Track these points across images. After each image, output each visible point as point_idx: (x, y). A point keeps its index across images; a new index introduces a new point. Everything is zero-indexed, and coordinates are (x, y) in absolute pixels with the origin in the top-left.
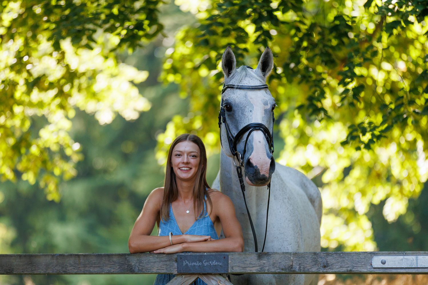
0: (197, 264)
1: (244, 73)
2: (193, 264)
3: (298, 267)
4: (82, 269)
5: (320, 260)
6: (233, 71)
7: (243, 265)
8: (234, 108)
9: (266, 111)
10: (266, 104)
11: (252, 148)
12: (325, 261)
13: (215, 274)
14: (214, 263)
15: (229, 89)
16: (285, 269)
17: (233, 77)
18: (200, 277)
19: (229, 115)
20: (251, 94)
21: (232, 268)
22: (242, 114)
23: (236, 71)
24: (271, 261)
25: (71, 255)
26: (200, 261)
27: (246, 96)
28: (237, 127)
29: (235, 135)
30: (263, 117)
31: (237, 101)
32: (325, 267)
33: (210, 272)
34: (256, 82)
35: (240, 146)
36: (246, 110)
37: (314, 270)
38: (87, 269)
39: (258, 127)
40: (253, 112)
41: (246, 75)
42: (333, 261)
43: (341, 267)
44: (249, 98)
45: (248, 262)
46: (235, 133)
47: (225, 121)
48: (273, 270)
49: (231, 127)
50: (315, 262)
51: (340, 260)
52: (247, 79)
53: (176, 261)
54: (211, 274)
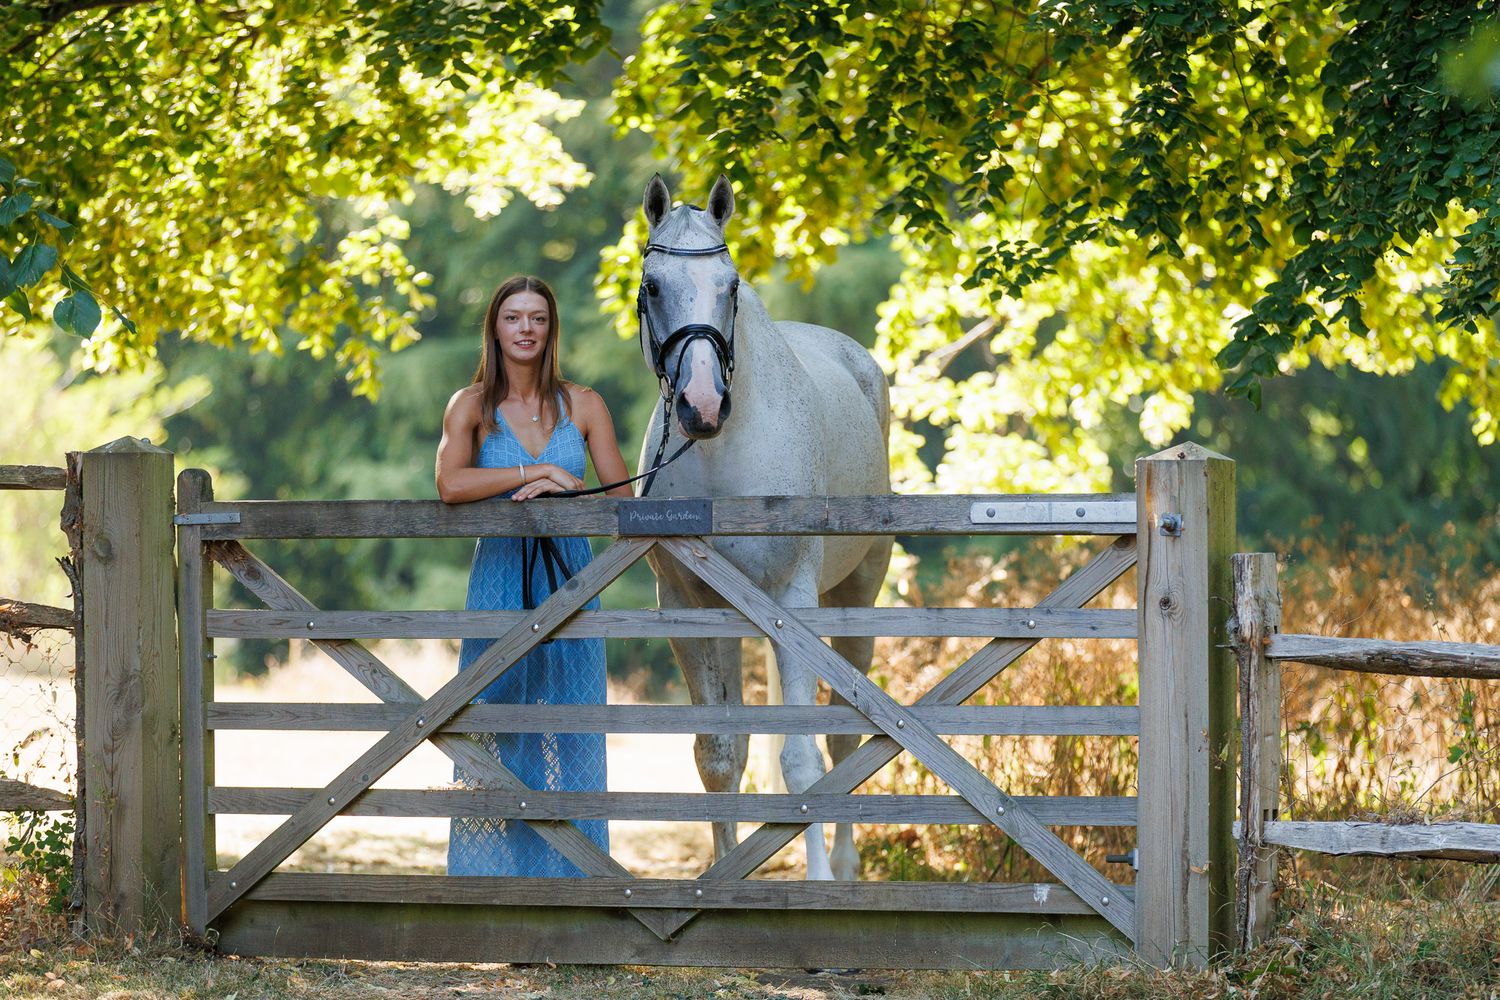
0: (655, 518)
1: (684, 222)
2: (648, 517)
3: (838, 522)
4: (444, 528)
5: (877, 509)
6: (665, 218)
7: (739, 520)
8: (663, 292)
9: (719, 297)
10: (719, 284)
11: (690, 373)
12: (886, 511)
13: (687, 537)
14: (687, 516)
15: (655, 253)
16: (815, 527)
17: (664, 228)
18: (661, 542)
19: (653, 303)
20: (694, 265)
21: (719, 524)
22: (677, 303)
23: (671, 217)
24: (790, 513)
25: (423, 502)
26: (661, 512)
27: (684, 269)
28: (666, 328)
29: (663, 341)
30: (713, 311)
31: (669, 278)
32: (886, 522)
33: (679, 532)
34: (704, 242)
35: (671, 363)
36: (684, 296)
37: (867, 528)
38: (452, 527)
39: (704, 332)
40: (696, 301)
41: (688, 226)
42: (902, 512)
43: (915, 522)
44: (689, 273)
45: (748, 514)
46: (662, 338)
47: (646, 312)
48: (793, 529)
49: (656, 324)
50: (869, 513)
51: (914, 509)
52: (690, 234)
53: (617, 512)
54: (680, 536)
